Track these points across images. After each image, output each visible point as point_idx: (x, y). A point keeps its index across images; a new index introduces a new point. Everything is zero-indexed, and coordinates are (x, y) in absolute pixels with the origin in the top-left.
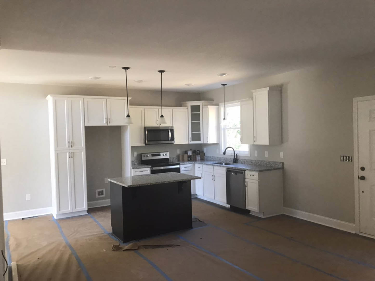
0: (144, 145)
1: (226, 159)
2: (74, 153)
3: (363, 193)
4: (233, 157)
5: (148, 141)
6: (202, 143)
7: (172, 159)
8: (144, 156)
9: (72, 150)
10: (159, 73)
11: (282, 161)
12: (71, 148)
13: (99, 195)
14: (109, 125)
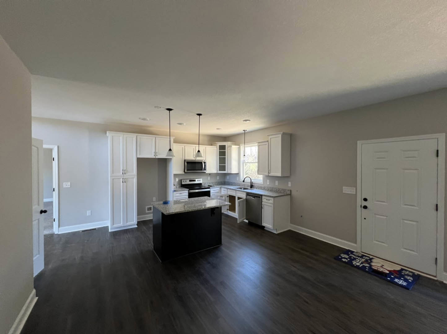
0: (184, 173)
1: (244, 185)
2: (127, 178)
3: (364, 219)
4: (250, 184)
5: (187, 170)
6: (227, 172)
7: (204, 184)
8: (184, 181)
9: (126, 176)
10: (197, 116)
11: (290, 189)
12: (125, 175)
13: (148, 210)
14: (157, 157)
